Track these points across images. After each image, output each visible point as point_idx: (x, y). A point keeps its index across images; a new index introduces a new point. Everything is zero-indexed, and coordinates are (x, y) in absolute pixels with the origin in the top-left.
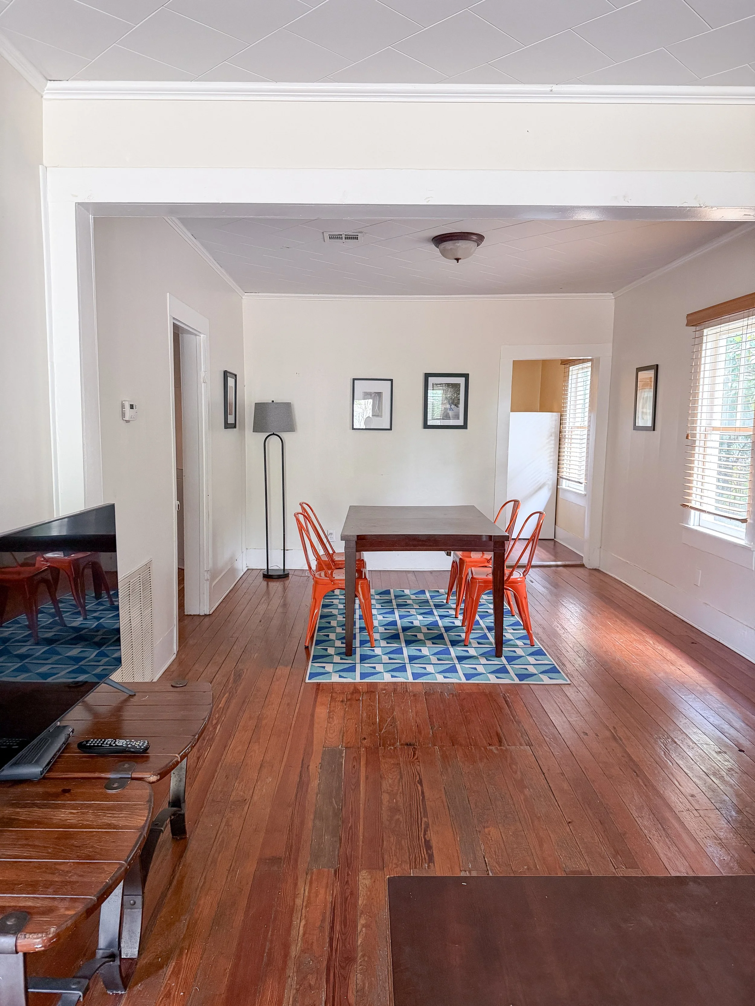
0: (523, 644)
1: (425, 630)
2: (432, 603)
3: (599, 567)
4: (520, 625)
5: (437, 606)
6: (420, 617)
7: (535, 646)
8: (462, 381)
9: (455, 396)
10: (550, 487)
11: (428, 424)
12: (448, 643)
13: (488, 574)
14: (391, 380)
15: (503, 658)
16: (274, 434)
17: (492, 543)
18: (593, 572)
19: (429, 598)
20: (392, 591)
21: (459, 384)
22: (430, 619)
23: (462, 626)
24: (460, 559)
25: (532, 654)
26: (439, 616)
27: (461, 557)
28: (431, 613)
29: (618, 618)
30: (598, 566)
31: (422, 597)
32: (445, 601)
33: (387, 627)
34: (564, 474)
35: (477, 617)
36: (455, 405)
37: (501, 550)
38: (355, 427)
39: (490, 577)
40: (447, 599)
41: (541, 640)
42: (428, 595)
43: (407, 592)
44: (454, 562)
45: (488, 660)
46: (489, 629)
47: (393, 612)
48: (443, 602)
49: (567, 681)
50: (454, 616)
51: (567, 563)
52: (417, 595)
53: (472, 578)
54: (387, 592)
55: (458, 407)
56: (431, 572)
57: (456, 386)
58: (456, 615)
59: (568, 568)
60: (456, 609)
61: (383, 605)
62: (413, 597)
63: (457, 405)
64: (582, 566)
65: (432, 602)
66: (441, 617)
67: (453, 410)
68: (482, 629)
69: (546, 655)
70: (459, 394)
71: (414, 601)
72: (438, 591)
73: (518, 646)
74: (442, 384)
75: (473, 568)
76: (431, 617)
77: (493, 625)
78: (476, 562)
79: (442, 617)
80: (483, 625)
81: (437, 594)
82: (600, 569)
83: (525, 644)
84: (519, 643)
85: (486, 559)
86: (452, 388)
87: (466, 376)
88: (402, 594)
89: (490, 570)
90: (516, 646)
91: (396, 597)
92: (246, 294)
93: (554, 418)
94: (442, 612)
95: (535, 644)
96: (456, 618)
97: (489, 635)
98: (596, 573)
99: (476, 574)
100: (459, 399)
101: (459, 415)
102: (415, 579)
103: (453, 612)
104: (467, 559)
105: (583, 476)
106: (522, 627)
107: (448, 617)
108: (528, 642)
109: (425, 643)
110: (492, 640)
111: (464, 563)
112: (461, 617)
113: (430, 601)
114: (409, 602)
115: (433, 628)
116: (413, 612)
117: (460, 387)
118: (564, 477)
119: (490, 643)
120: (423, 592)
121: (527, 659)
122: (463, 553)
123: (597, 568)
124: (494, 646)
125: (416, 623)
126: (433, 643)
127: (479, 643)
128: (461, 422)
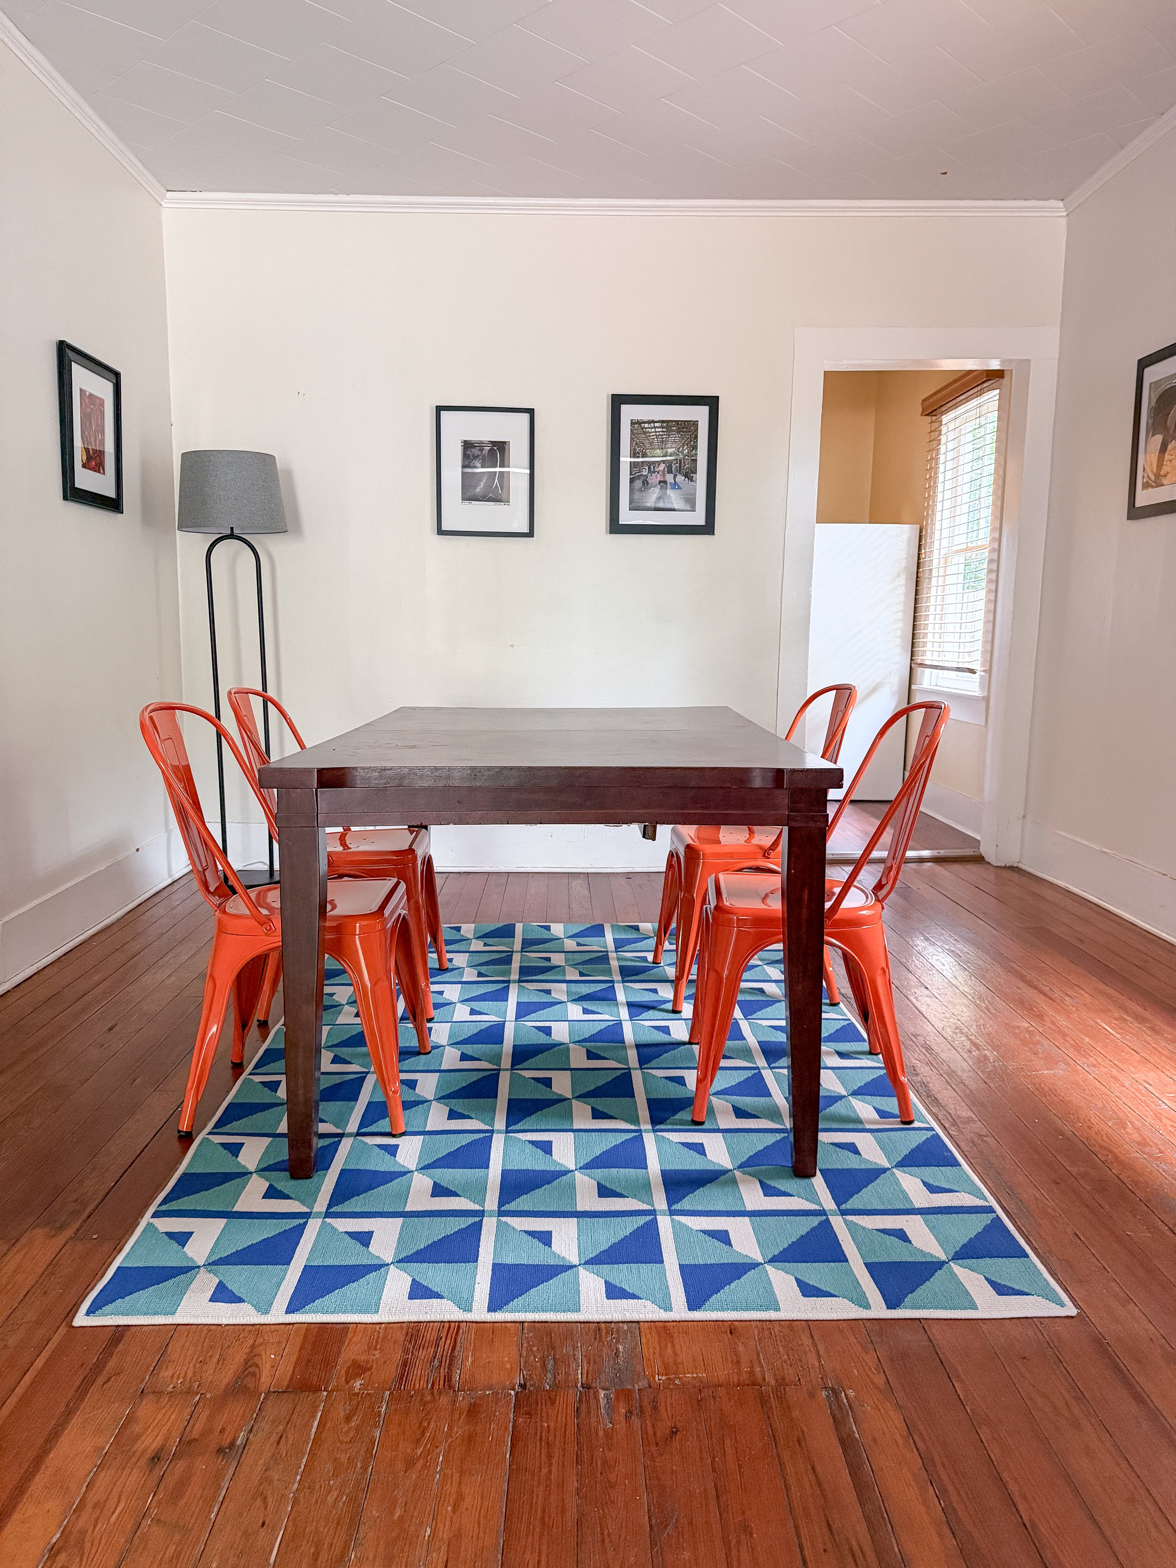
0: (877, 1117)
1: (578, 1059)
2: (614, 964)
3: (1019, 862)
4: (859, 1038)
5: (629, 973)
6: (575, 1011)
7: (916, 1124)
8: (701, 414)
9: (686, 452)
10: (895, 688)
11: (620, 523)
12: (644, 1112)
13: (766, 896)
14: (531, 412)
15: (818, 1181)
16: (232, 536)
17: (783, 798)
18: (1005, 873)
19: (611, 946)
20: (519, 927)
21: (695, 424)
22: (604, 1016)
23: (690, 1043)
24: (688, 847)
25: (911, 1161)
26: (630, 1005)
27: (691, 842)
28: (607, 996)
29: (1126, 1010)
30: (1018, 860)
31: (593, 944)
32: (650, 957)
33: (469, 1049)
34: (928, 655)
35: (737, 1013)
36: (686, 476)
37: (812, 819)
38: (444, 527)
39: (776, 905)
40: (656, 952)
41: (931, 1100)
42: (609, 937)
43: (558, 929)
44: (671, 855)
45: (769, 1191)
46: (770, 1052)
47: (501, 995)
48: (645, 959)
49: (1062, 1305)
50: (669, 1006)
51: (943, 853)
52: (581, 940)
53: (717, 908)
54: (507, 932)
55: (691, 479)
56: (628, 876)
57: (688, 428)
58: (675, 1001)
59: (946, 865)
60: (676, 982)
61: (483, 969)
62: (570, 944)
63: (690, 474)
64: (979, 859)
65: (618, 959)
66: (636, 1008)
67: (679, 488)
68: (747, 1053)
69: (957, 1164)
70: (695, 447)
71: (570, 956)
72: (637, 928)
73: (859, 1121)
74: (654, 422)
75: (721, 877)
76: (606, 1009)
77: (782, 1038)
78: (731, 855)
79: (635, 1010)
80: (752, 1040)
81: (633, 935)
82: (1021, 866)
83: (883, 1114)
84: (864, 1109)
85: (760, 847)
86: (679, 432)
87: (712, 403)
88: (545, 935)
89: (776, 882)
90: (854, 1124)
91: (528, 944)
92: (169, 194)
93: (905, 536)
94: (639, 991)
95: (914, 1116)
96: (675, 1011)
97: (768, 1076)
98: (1015, 876)
99: (732, 894)
100: (696, 460)
101: (695, 498)
102: (587, 893)
103: (666, 992)
104: (708, 849)
105: (978, 655)
106: (865, 1047)
107: (653, 1008)
108: (891, 1104)
109: (568, 1115)
110: (780, 1097)
111: (699, 858)
112: (687, 1009)
113: (613, 955)
114: (557, 959)
115: (604, 1049)
116: (561, 991)
117: (697, 430)
118: (927, 662)
119: (774, 1114)
120: (598, 930)
121: (898, 1183)
122: (698, 831)
123: (1016, 865)
124: (788, 1124)
125: (561, 1032)
126: (597, 1115)
127: (740, 1113)
128: (698, 518)
